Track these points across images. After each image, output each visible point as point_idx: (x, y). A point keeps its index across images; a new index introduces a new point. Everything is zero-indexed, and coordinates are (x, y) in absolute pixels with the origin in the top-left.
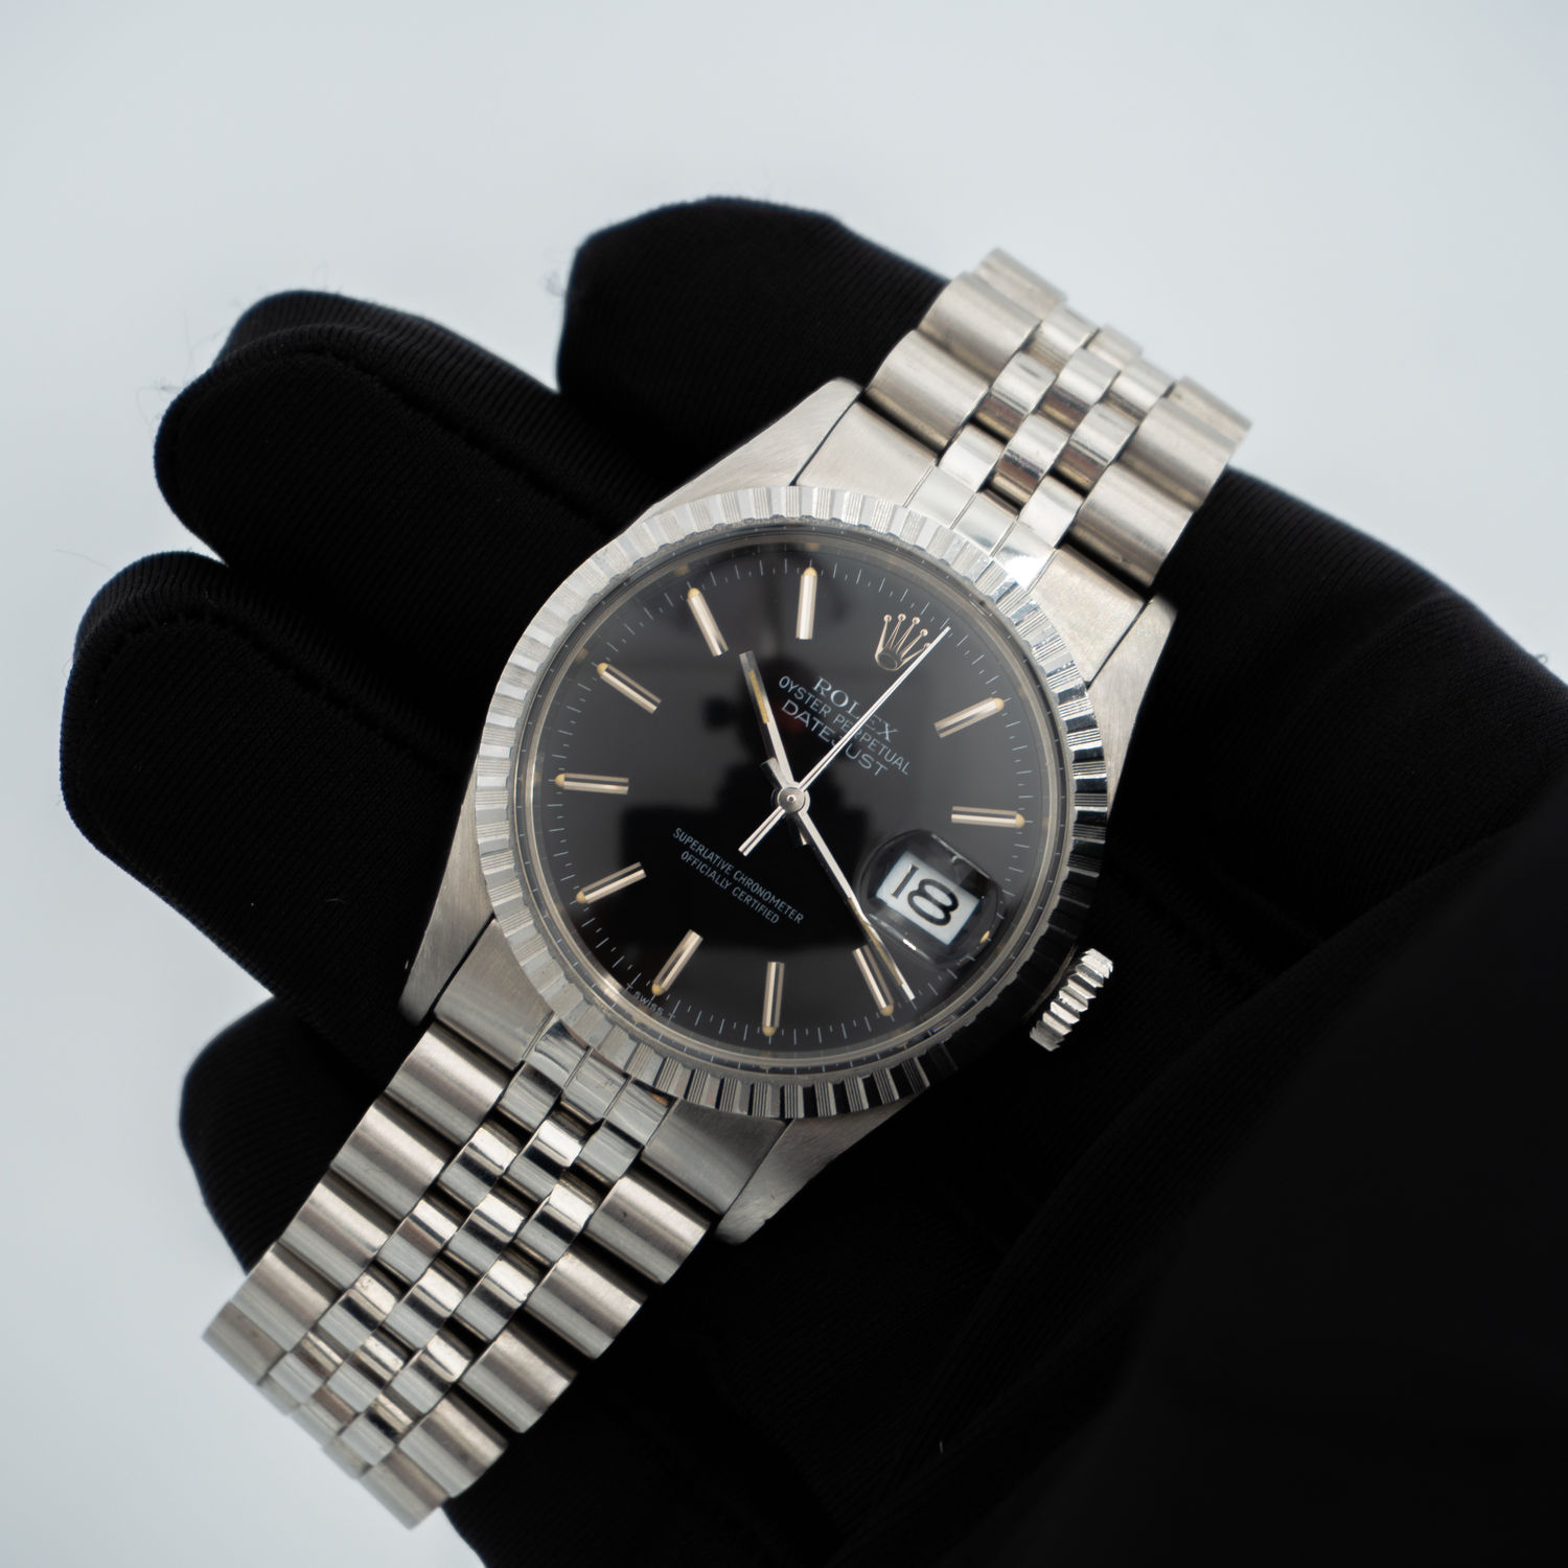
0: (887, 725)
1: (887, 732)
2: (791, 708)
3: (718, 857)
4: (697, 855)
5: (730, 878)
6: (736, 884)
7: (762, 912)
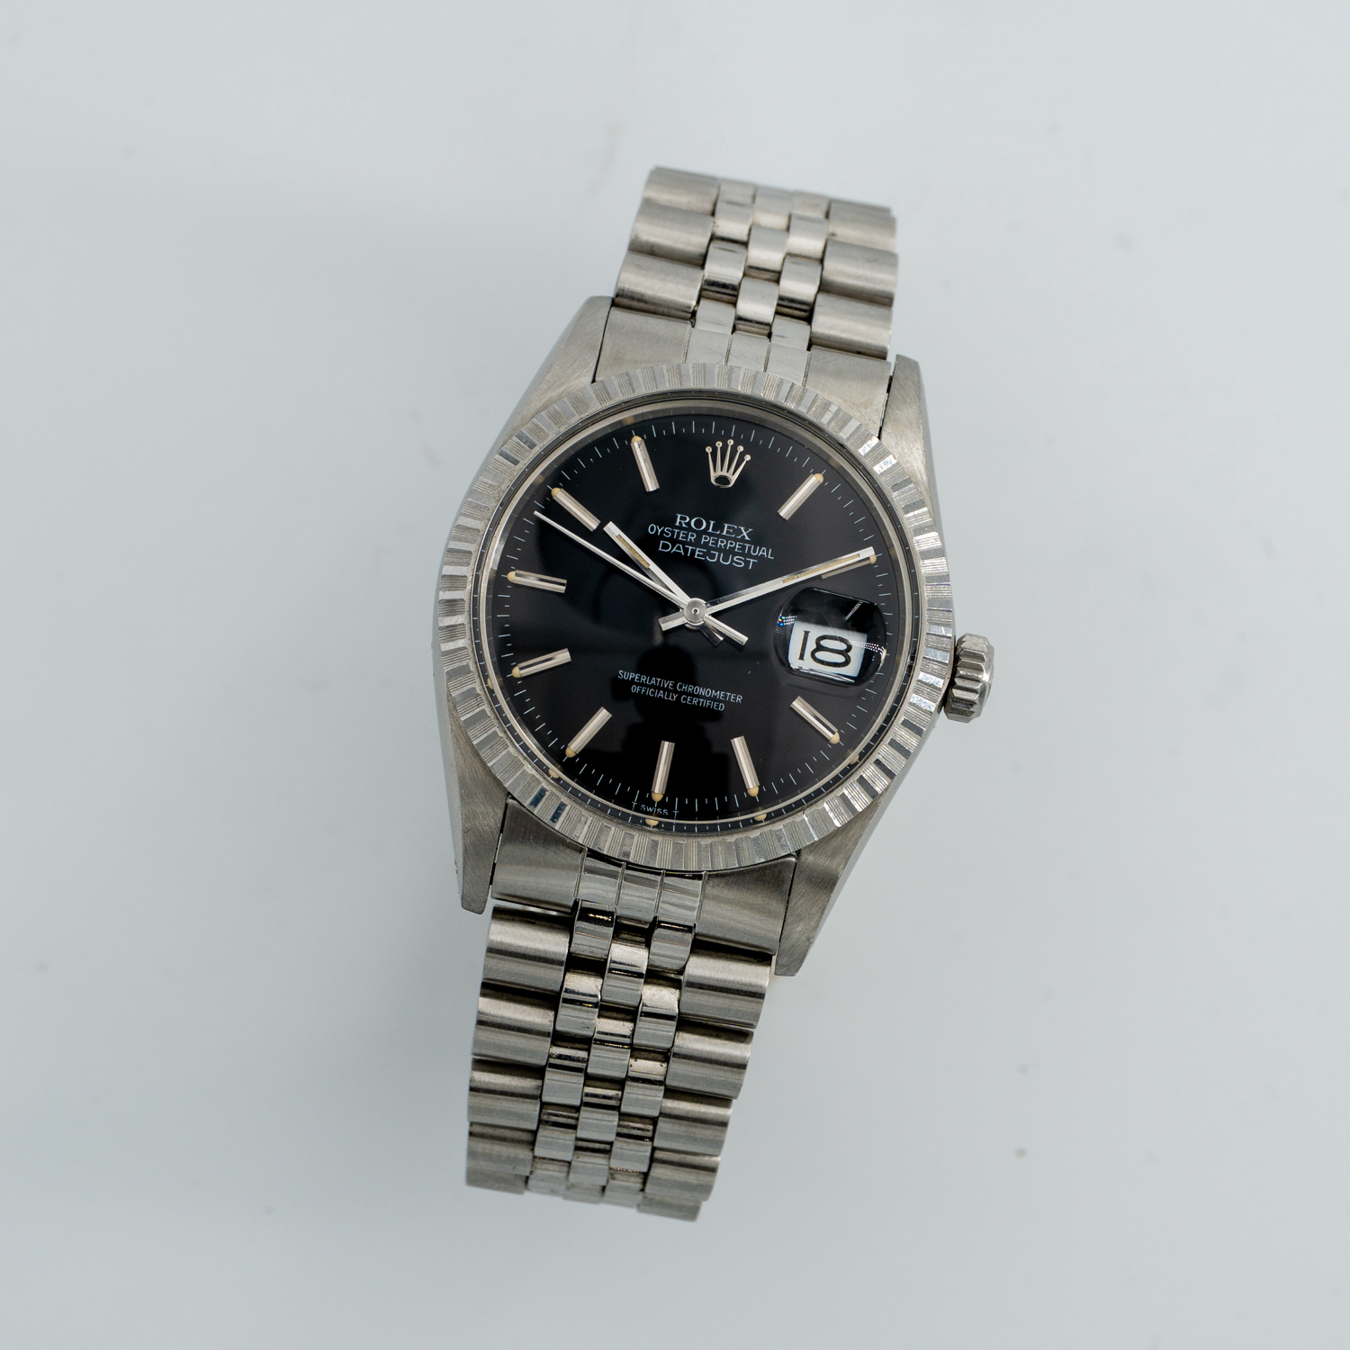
0: (742, 528)
1: (745, 534)
2: (665, 546)
3: (659, 680)
4: (643, 684)
5: (675, 691)
6: (681, 694)
7: (709, 706)
